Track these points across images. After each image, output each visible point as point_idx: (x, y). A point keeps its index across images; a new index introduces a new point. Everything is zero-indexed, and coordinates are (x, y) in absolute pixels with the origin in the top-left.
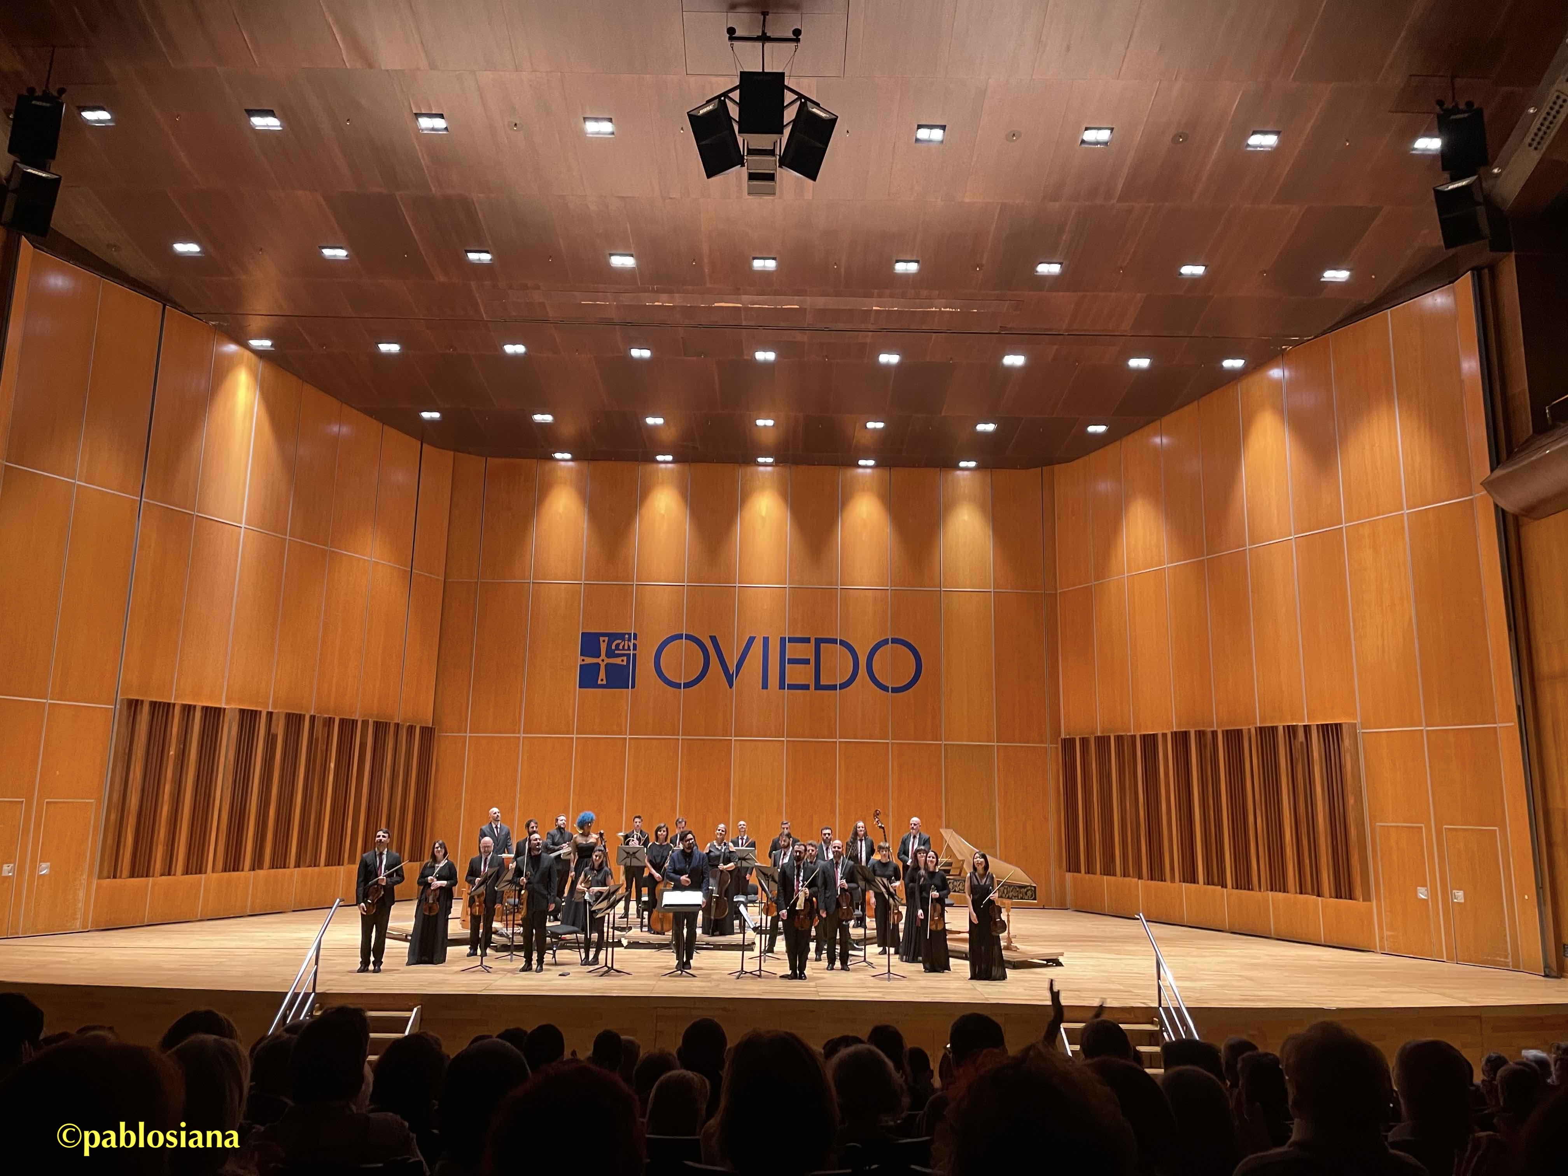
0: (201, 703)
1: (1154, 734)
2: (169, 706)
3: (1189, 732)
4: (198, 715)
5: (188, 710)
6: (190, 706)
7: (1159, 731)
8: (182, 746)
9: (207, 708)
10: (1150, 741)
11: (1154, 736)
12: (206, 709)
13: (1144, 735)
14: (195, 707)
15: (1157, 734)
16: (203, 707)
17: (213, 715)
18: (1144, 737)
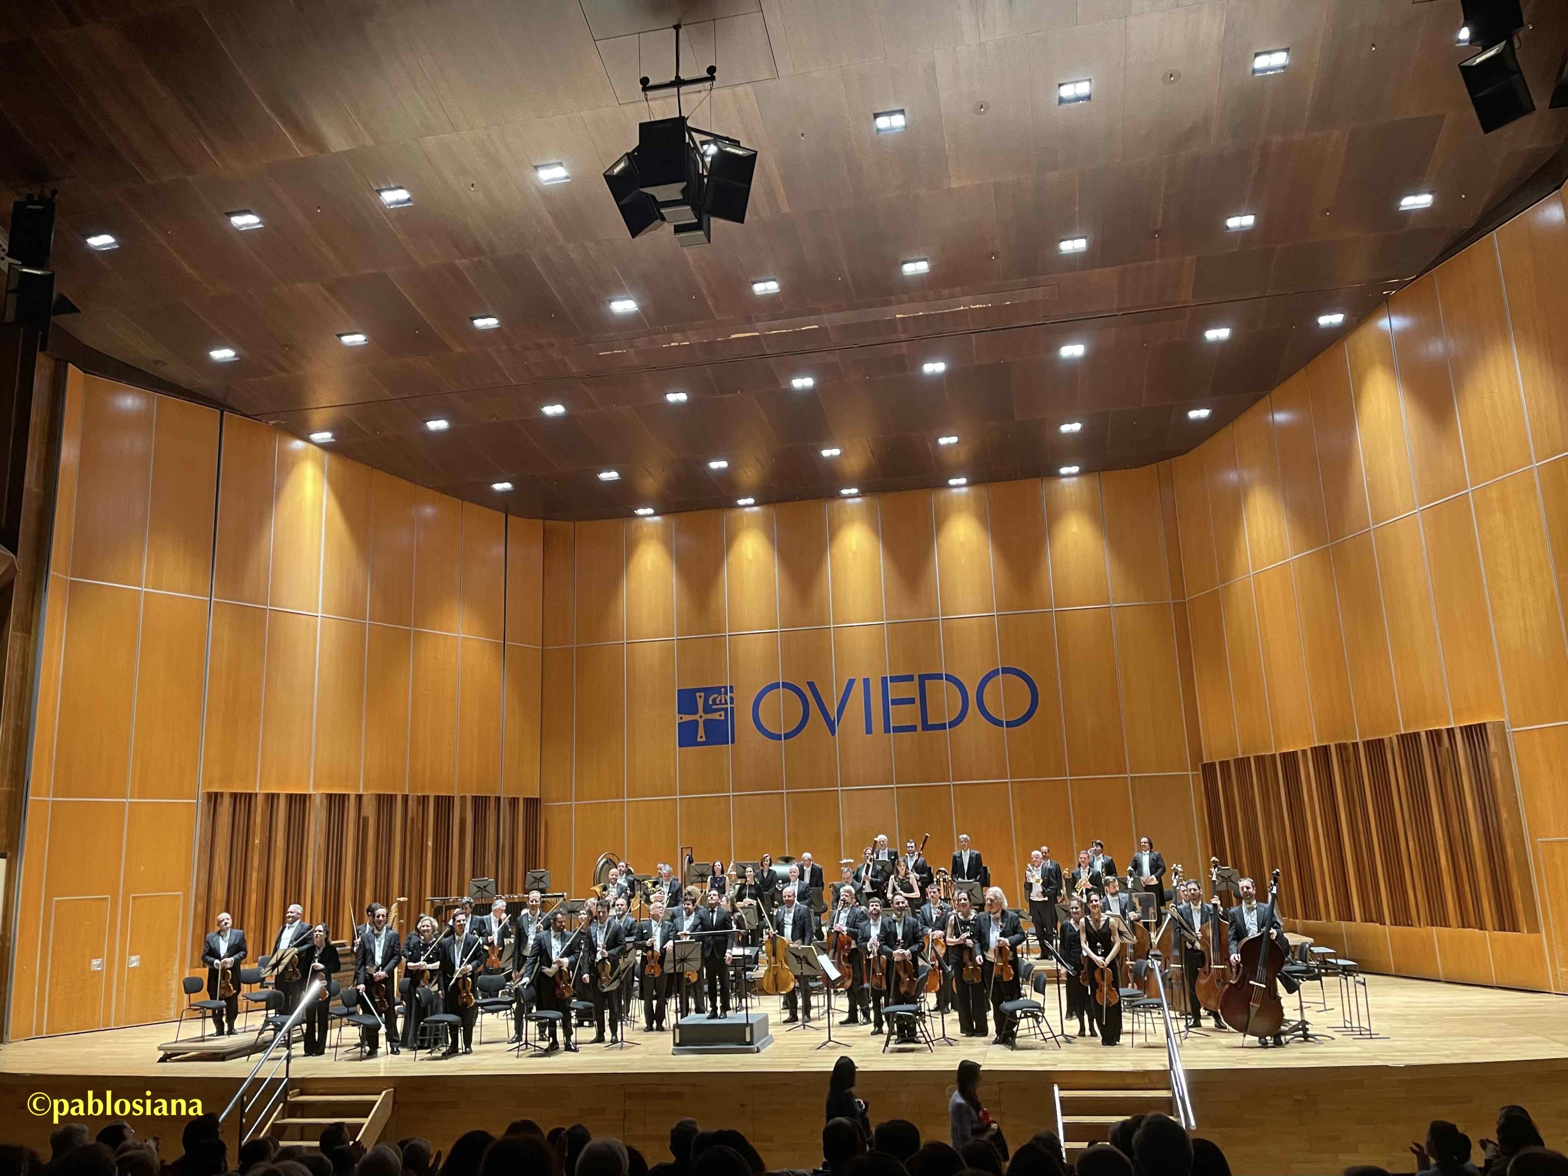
0: (283, 791)
1: (1293, 752)
2: (250, 797)
3: (1329, 746)
4: (282, 804)
5: (272, 798)
6: (273, 795)
7: (1298, 748)
8: (268, 835)
9: (291, 795)
10: (1290, 759)
11: (1294, 753)
12: (290, 797)
13: (1284, 754)
14: (278, 795)
15: (1296, 752)
16: (287, 795)
17: (299, 802)
18: (1283, 755)
